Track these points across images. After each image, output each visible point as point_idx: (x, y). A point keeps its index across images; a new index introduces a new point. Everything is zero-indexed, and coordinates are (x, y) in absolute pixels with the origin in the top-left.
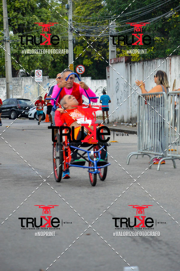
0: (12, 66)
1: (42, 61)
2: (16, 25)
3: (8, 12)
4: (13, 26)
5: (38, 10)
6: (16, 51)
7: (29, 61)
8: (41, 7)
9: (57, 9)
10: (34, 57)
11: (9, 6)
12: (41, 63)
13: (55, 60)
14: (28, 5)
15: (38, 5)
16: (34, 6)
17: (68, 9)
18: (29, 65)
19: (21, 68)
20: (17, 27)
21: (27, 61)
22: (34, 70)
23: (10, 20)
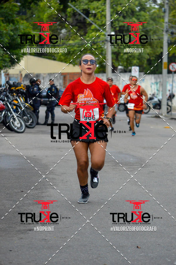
0: (112, 63)
1: (139, 59)
2: (117, 27)
3: (111, 15)
4: (115, 28)
5: (138, 14)
6: (116, 50)
7: (127, 59)
8: (140, 10)
9: (154, 13)
10: (132, 55)
11: (112, 10)
12: (138, 61)
13: (150, 58)
14: (129, 9)
15: (137, 9)
16: (134, 10)
17: (165, 12)
18: (127, 62)
19: (119, 65)
20: (118, 29)
21: (125, 59)
22: (131, 66)
23: (112, 23)
